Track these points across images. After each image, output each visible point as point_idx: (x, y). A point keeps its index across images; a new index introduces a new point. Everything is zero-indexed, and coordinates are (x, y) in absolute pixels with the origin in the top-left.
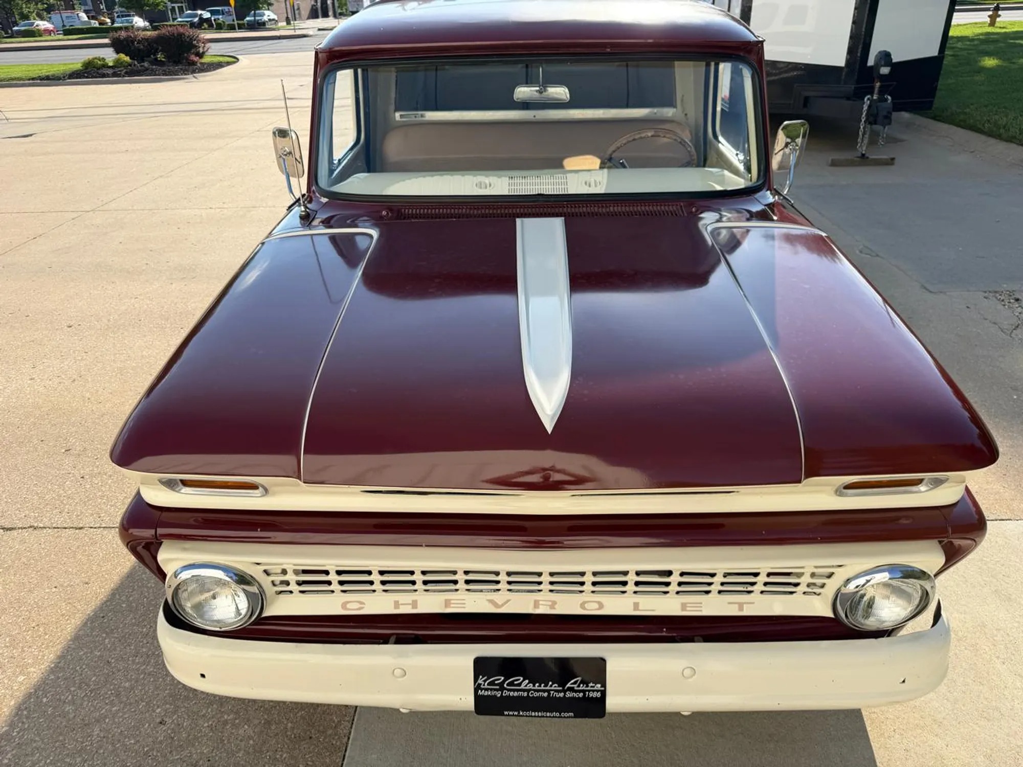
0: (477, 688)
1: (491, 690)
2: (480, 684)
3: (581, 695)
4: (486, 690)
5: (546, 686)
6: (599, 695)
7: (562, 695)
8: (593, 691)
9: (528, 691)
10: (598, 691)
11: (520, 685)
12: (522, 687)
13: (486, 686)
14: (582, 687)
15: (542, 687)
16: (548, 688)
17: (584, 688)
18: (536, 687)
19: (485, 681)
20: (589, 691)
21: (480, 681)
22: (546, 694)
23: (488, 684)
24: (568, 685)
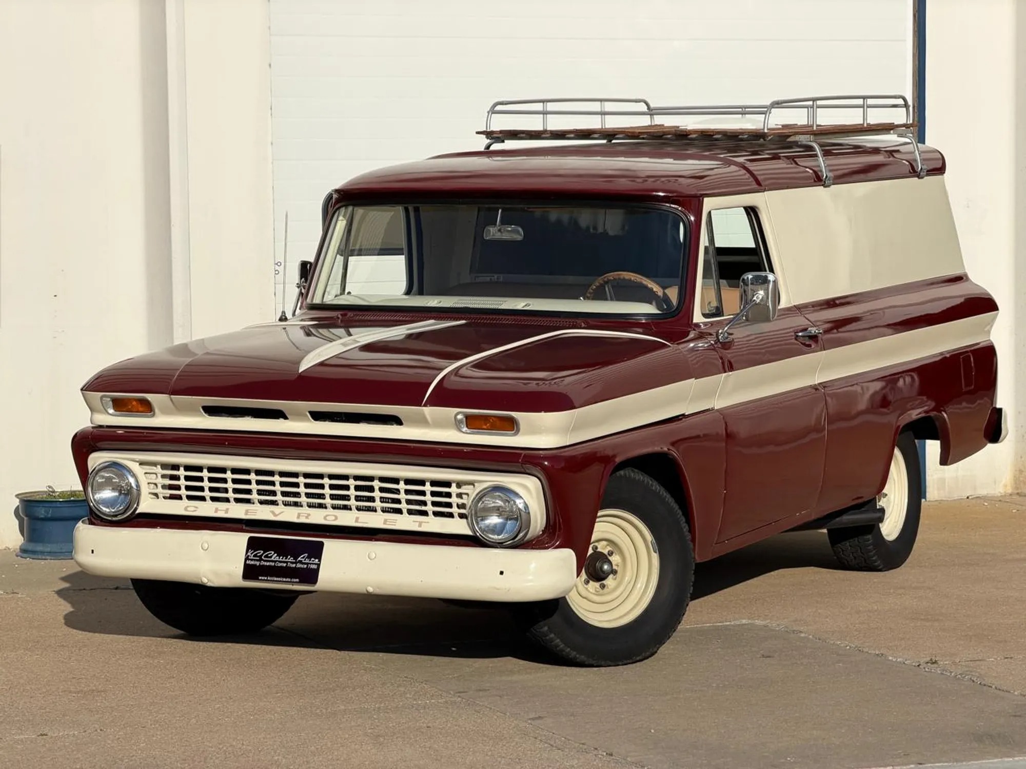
0: (247, 559)
1: (255, 560)
2: (248, 556)
3: (305, 566)
4: (252, 560)
5: (286, 559)
6: (315, 567)
7: (294, 565)
8: (313, 564)
9: (275, 562)
10: (315, 564)
11: (271, 557)
12: (272, 559)
13: (252, 558)
14: (307, 561)
15: (284, 560)
16: (287, 560)
17: (308, 562)
18: (280, 560)
19: (252, 554)
20: (311, 564)
21: (249, 554)
22: (285, 565)
23: (254, 556)
24: (299, 559)
